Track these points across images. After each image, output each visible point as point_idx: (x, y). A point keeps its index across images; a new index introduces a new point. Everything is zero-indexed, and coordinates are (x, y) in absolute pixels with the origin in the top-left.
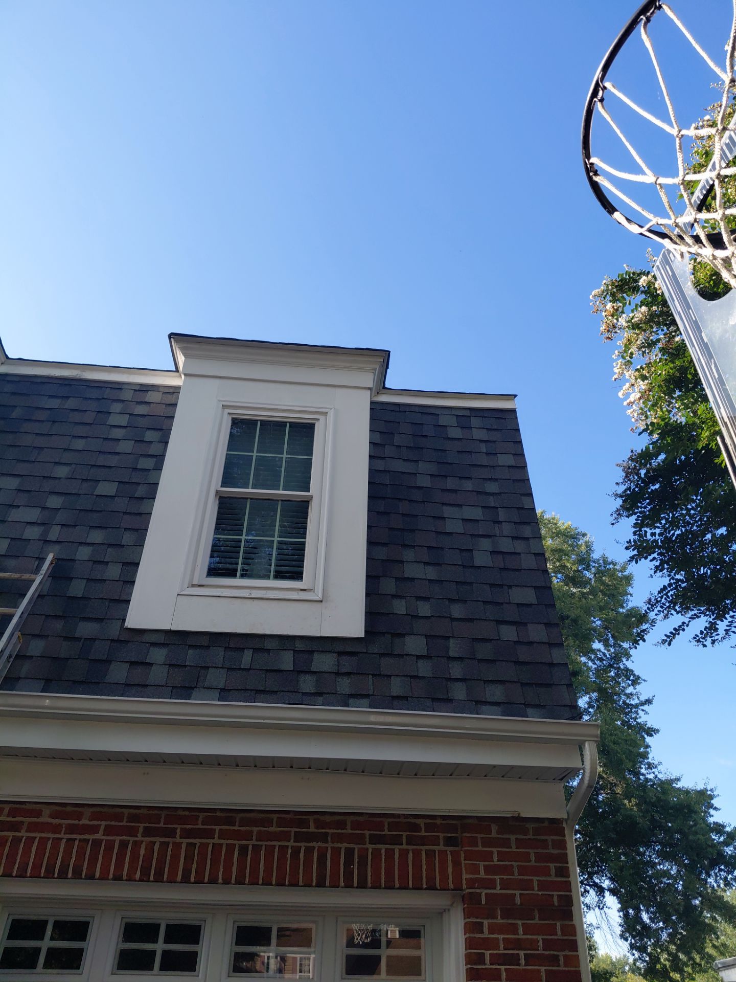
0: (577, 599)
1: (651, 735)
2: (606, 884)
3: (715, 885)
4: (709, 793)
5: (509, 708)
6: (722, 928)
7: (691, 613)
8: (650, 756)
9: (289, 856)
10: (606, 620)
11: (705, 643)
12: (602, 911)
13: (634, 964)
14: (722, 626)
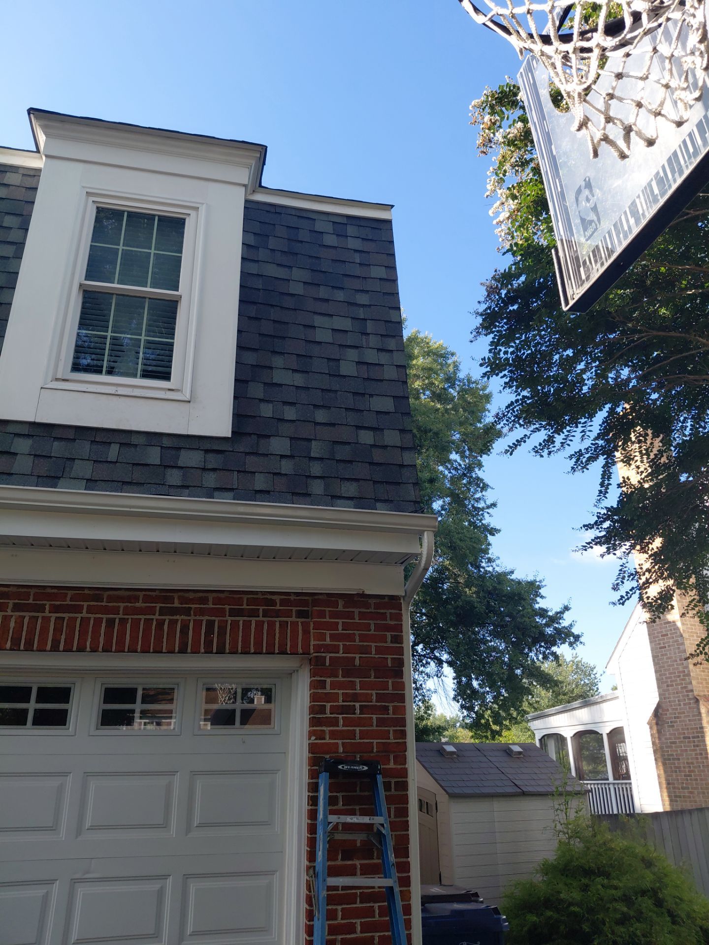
0: (440, 414)
1: (493, 535)
2: (445, 657)
3: (535, 658)
4: (538, 583)
5: (360, 501)
6: (538, 692)
7: (533, 427)
8: (490, 552)
9: (154, 628)
10: (464, 434)
11: (542, 454)
12: (440, 679)
13: (463, 720)
14: (559, 439)
